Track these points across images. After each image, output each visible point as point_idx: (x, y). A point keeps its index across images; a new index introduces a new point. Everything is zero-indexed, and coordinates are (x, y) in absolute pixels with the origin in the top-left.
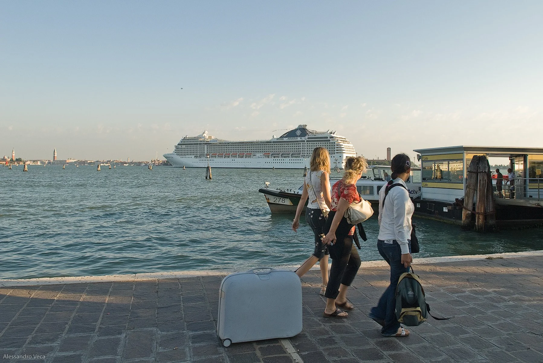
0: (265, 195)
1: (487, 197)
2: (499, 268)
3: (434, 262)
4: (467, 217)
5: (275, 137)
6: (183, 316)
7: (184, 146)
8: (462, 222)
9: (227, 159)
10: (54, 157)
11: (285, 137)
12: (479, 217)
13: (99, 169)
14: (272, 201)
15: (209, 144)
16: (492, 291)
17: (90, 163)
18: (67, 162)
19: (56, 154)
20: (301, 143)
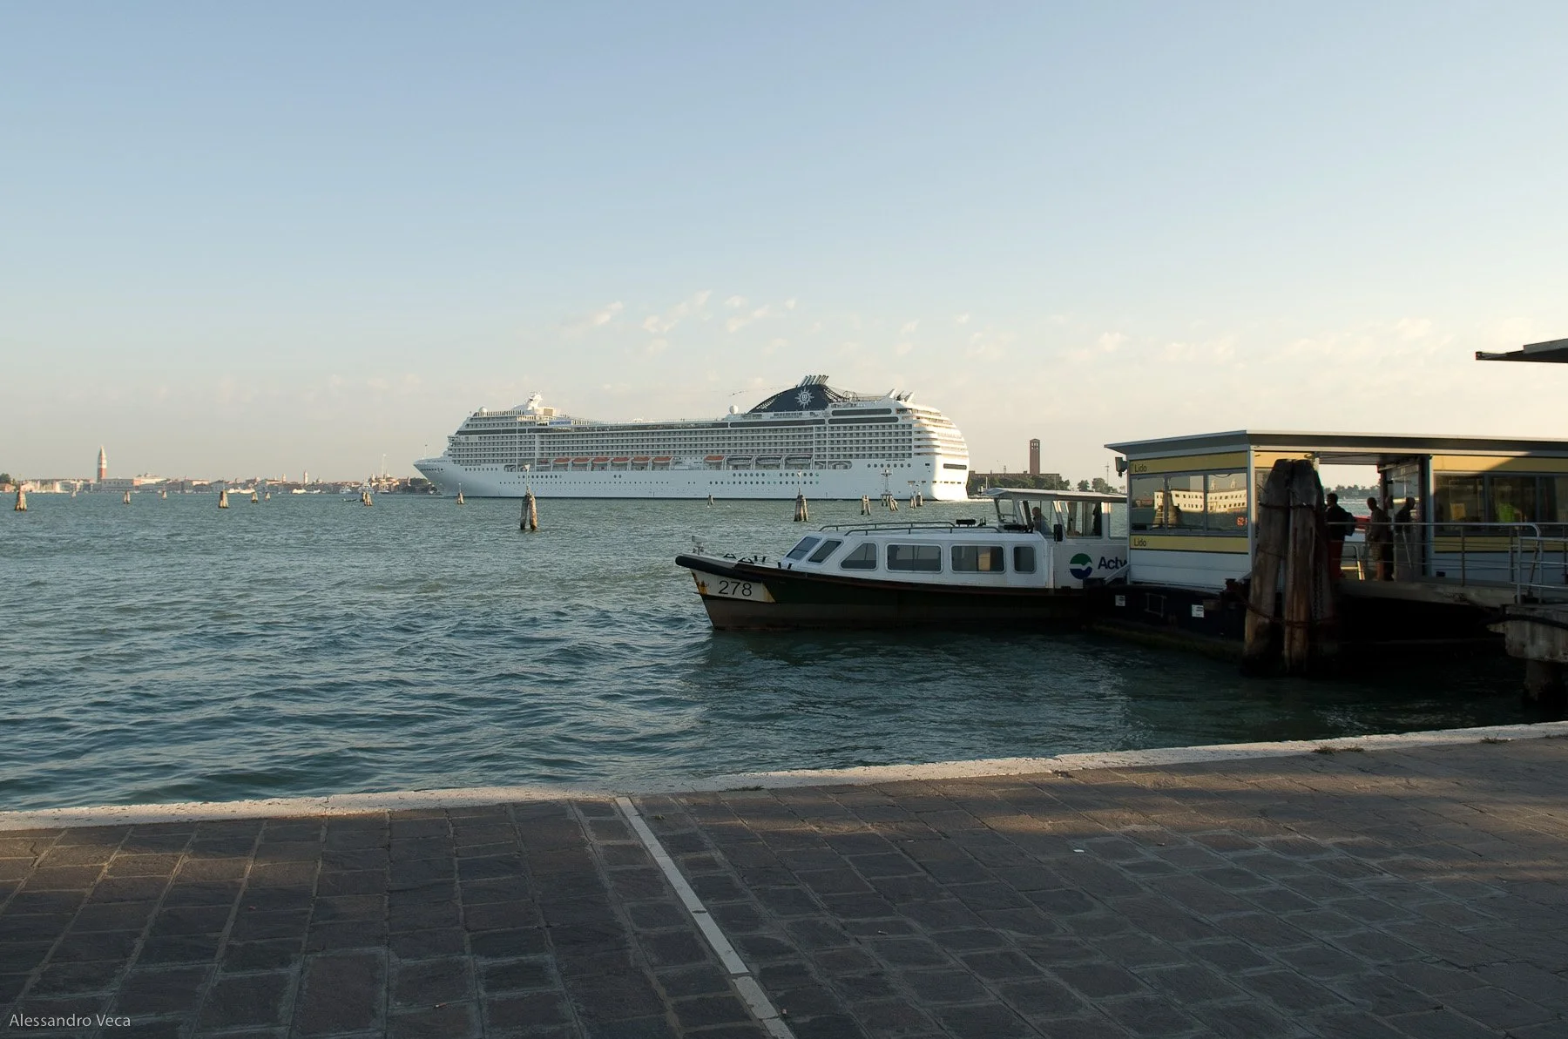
0: (694, 575)
1: (1315, 574)
2: (1351, 779)
3: (1168, 763)
4: (1258, 634)
5: (736, 411)
6: (462, 914)
7: (474, 438)
8: (1246, 648)
9: (598, 474)
10: (100, 470)
11: (765, 411)
12: (1292, 634)
13: (225, 502)
14: (713, 590)
15: (547, 430)
16: (1335, 844)
17: (199, 488)
18: (136, 483)
19: (104, 462)
20: (814, 426)
